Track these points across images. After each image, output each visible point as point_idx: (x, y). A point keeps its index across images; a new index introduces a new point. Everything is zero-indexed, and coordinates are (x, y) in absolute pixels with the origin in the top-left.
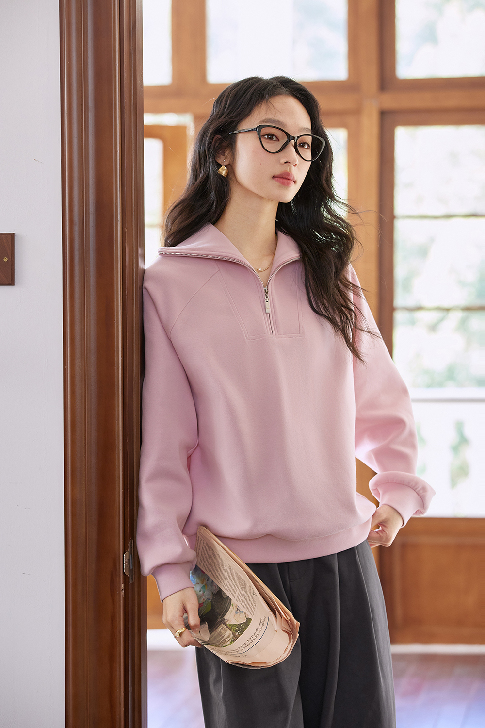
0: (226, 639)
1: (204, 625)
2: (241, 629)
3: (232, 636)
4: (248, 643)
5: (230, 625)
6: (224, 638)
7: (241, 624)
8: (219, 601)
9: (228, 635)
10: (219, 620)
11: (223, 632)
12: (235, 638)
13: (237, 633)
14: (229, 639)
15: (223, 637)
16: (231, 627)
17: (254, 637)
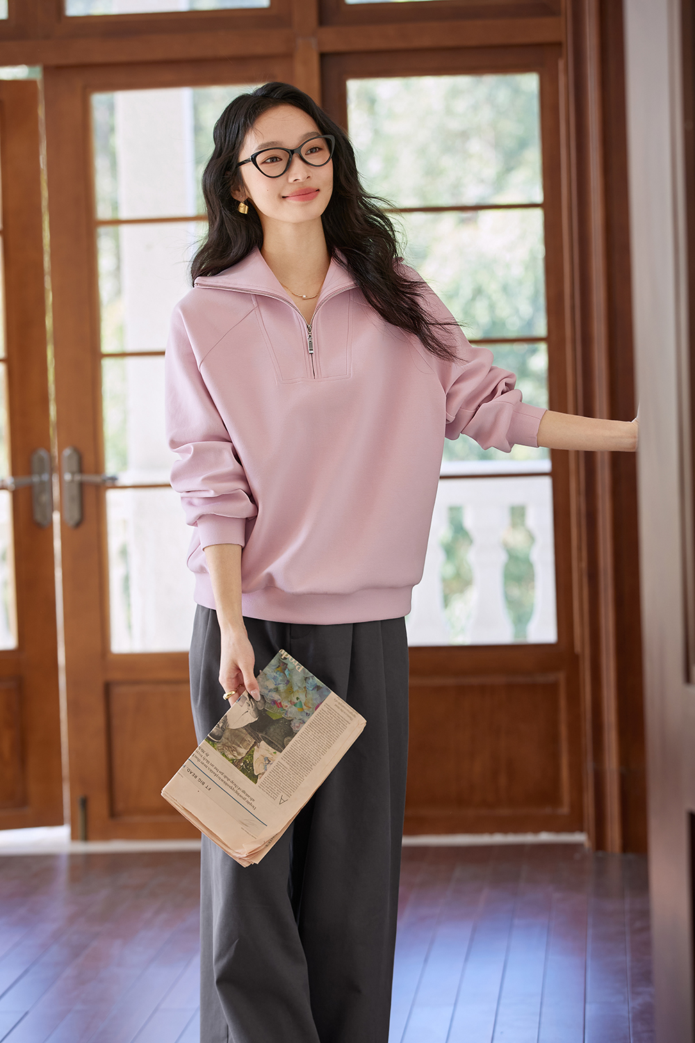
0: (236, 751)
1: (255, 716)
2: (247, 768)
3: (240, 758)
4: (229, 783)
5: (253, 751)
6: (238, 749)
7: (253, 766)
8: (282, 730)
9: (241, 752)
10: (260, 735)
11: (245, 744)
12: (235, 763)
13: (242, 764)
14: (236, 755)
15: (239, 746)
16: (250, 754)
17: (236, 789)
